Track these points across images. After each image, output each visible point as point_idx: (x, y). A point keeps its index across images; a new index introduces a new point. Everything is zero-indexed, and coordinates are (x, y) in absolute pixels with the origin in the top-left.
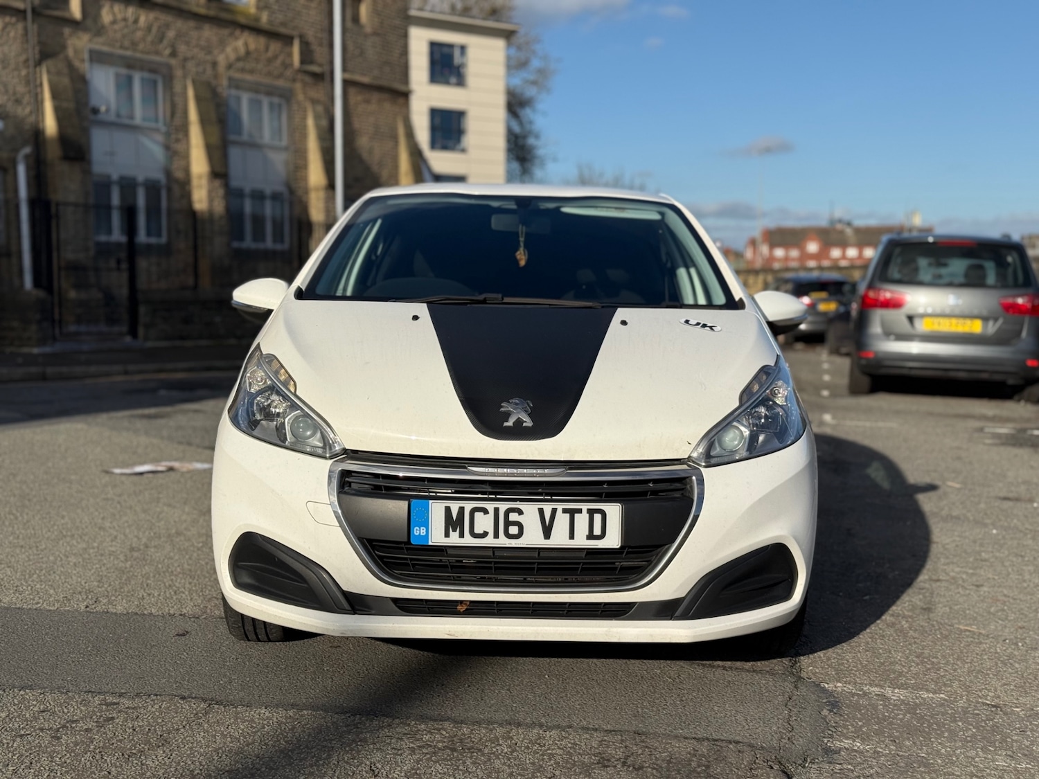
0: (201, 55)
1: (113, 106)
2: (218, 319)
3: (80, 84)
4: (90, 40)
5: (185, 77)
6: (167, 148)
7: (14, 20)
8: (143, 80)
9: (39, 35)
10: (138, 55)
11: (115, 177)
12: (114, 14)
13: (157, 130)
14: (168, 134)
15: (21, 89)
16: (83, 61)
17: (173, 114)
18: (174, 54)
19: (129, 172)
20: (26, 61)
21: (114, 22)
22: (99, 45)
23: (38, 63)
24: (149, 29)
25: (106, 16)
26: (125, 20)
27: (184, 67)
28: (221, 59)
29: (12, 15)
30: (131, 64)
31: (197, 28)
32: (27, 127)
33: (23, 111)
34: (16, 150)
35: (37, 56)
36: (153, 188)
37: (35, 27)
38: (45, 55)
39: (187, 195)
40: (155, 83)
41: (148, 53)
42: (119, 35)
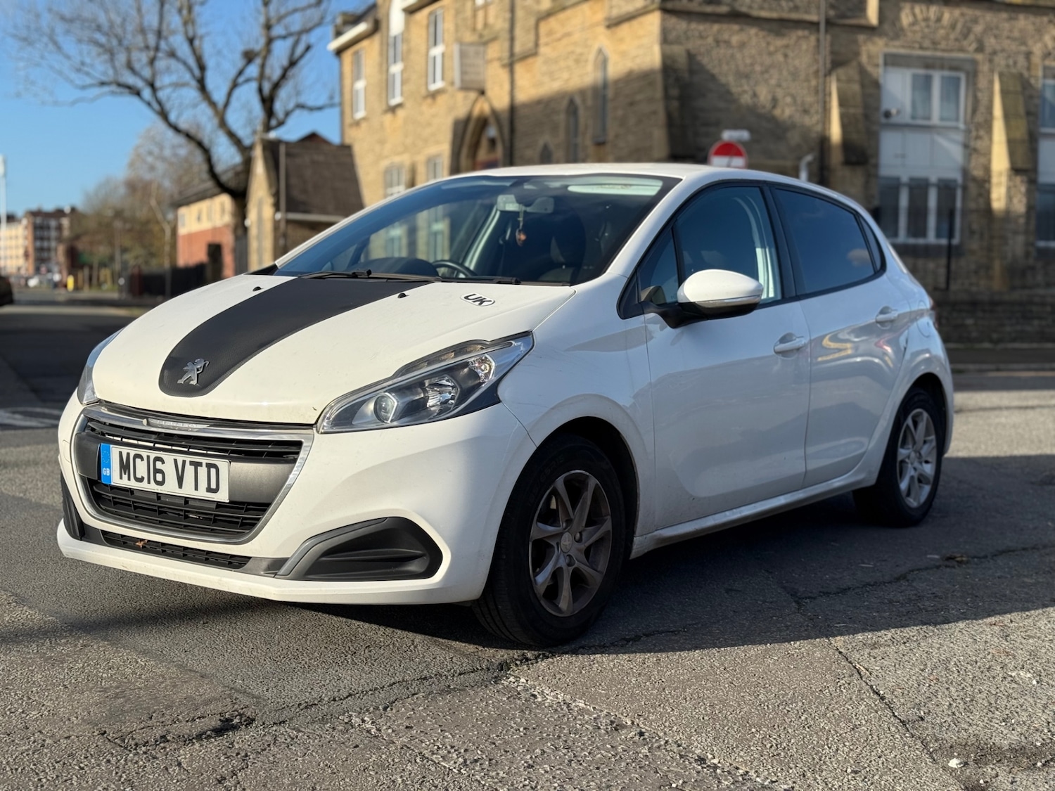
0: (1013, 47)
1: (908, 108)
2: (970, 322)
3: (872, 88)
4: (886, 45)
5: (992, 71)
6: (966, 146)
7: (806, 33)
8: (943, 78)
9: (832, 44)
10: (939, 54)
11: (905, 179)
12: (914, 15)
13: (956, 128)
14: (968, 131)
15: (810, 99)
16: (877, 65)
17: (974, 111)
18: (980, 49)
19: (920, 173)
20: (817, 72)
21: (914, 24)
22: (896, 48)
23: (828, 74)
24: (953, 26)
25: (905, 19)
26: (926, 20)
27: (991, 61)
28: (1037, 49)
29: (804, 28)
30: (929, 64)
31: (1011, 19)
32: (814, 135)
33: (811, 121)
34: (800, 158)
35: (829, 66)
36: (946, 189)
37: (829, 37)
38: (837, 63)
39: (985, 194)
40: (957, 81)
41: (951, 51)
42: (918, 37)
